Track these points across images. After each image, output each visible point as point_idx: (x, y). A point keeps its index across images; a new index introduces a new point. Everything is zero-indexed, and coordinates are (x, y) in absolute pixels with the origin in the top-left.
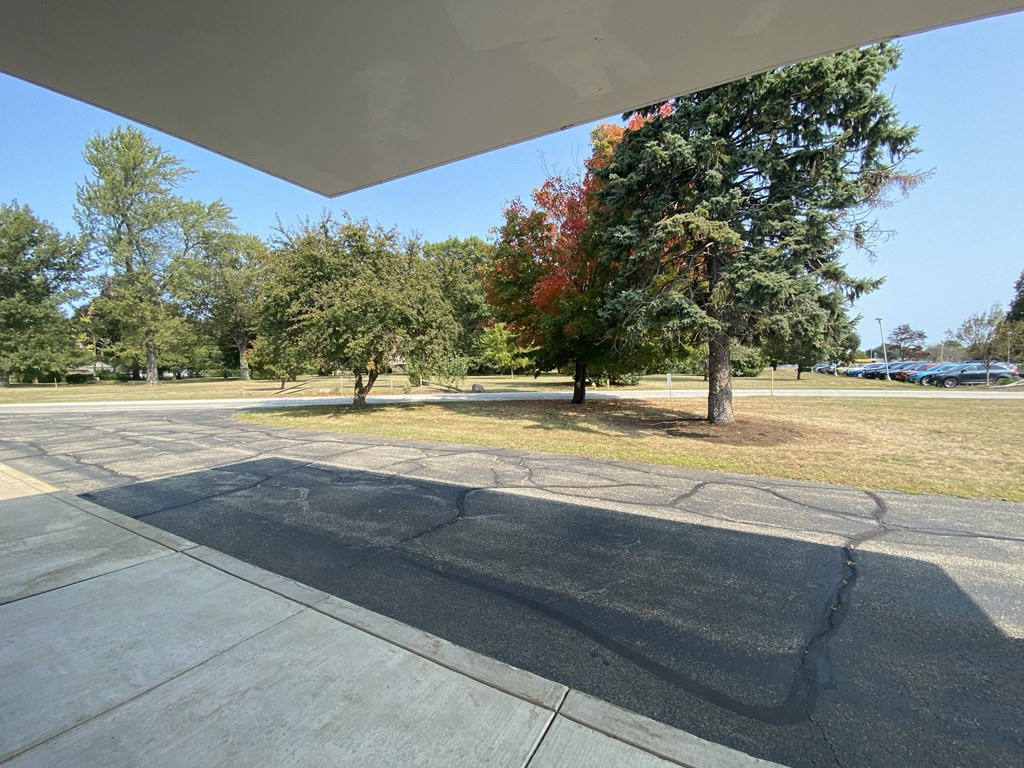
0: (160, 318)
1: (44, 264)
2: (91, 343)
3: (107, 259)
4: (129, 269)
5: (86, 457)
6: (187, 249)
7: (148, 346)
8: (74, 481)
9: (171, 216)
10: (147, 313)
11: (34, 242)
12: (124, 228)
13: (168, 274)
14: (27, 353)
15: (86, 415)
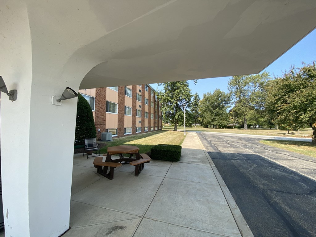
0: (247, 111)
1: (223, 101)
2: (233, 118)
3: (235, 97)
4: (240, 98)
5: (216, 145)
6: (255, 89)
7: (244, 119)
8: (211, 149)
9: (250, 82)
10: (244, 110)
11: (220, 96)
12: (239, 88)
13: (250, 98)
14: (219, 121)
15: (224, 136)
